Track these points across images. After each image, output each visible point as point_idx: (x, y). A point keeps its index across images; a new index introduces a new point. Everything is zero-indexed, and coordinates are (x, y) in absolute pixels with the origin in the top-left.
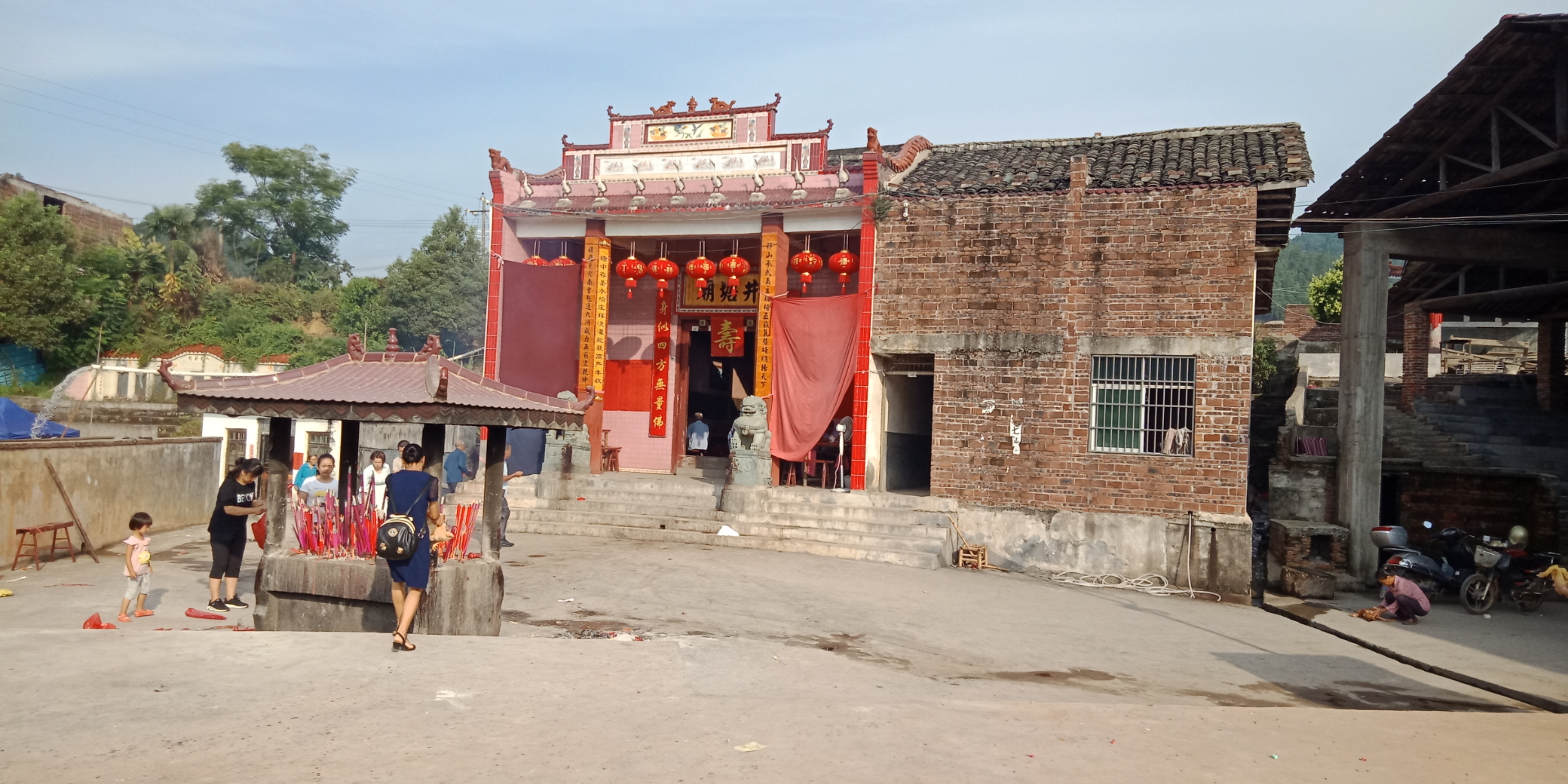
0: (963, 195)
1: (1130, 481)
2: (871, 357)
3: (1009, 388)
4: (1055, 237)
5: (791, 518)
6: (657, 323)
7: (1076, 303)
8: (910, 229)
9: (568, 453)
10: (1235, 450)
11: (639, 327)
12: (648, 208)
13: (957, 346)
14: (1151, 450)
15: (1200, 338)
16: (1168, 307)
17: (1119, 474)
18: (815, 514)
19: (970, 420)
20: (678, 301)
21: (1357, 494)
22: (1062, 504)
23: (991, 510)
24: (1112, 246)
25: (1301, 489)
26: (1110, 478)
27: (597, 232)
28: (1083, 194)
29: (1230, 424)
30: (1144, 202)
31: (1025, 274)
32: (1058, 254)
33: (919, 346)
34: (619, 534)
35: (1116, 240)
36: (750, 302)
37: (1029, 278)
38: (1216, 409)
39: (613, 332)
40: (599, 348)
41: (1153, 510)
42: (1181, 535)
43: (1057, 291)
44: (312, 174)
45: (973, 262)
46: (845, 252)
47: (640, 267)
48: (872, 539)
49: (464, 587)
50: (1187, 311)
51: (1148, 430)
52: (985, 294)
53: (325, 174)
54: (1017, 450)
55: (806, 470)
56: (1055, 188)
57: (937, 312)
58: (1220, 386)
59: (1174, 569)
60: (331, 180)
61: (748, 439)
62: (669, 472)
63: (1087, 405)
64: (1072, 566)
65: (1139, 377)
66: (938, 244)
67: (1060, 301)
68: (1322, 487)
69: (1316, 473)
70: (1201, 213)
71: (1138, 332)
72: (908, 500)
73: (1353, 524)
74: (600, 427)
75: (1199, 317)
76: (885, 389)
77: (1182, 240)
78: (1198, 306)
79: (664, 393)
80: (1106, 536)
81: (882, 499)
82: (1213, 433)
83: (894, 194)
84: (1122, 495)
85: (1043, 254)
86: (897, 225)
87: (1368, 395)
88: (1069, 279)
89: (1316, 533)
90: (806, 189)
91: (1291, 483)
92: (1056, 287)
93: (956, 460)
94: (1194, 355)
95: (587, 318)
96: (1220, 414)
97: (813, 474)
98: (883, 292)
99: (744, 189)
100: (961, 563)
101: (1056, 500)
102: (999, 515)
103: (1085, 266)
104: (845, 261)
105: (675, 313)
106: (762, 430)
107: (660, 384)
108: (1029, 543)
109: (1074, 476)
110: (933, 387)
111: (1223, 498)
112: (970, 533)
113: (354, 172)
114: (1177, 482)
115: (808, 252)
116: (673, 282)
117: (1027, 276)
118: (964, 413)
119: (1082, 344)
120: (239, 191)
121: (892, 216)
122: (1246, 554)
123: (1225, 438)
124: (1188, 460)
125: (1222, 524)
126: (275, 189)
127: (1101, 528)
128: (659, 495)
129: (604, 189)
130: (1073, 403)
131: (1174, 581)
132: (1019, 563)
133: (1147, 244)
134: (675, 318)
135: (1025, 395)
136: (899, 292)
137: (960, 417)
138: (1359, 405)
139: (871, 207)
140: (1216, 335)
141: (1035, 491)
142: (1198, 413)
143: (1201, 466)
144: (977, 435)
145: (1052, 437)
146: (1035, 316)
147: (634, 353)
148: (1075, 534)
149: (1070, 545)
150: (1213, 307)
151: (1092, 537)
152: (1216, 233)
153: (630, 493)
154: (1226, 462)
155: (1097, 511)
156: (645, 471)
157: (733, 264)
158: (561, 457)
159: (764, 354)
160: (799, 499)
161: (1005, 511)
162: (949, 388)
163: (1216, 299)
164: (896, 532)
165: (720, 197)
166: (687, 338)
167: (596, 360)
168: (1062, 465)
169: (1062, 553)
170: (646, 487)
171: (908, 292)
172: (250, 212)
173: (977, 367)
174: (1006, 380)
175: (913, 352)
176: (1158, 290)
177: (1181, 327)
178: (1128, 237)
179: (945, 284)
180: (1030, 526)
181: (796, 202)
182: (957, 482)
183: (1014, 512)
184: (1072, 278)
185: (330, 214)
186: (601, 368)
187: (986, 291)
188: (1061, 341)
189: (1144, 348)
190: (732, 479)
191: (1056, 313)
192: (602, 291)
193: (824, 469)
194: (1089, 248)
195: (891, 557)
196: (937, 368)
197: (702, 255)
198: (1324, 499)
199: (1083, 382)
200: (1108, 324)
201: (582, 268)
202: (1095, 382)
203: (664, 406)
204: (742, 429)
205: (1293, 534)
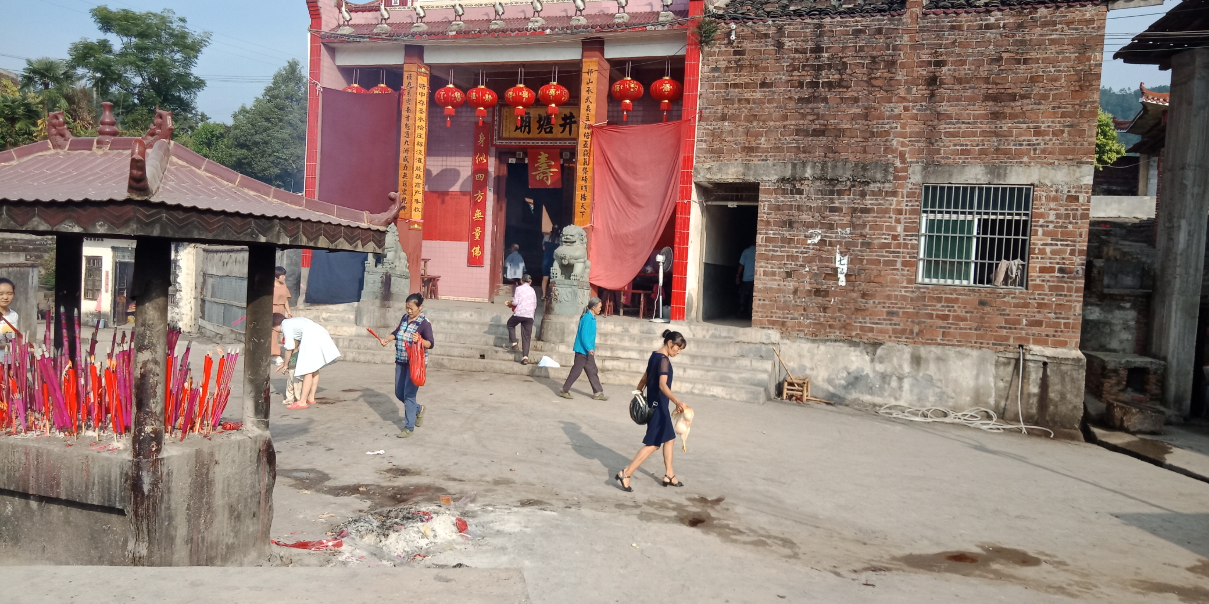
0: (792, 17)
1: (959, 313)
2: (693, 186)
3: (835, 218)
4: (888, 61)
5: (612, 348)
6: (475, 155)
7: (908, 130)
8: (736, 53)
9: (387, 281)
10: (1071, 283)
11: (458, 158)
12: (467, 33)
13: (783, 175)
14: (982, 282)
15: (1039, 166)
16: (1006, 133)
17: (948, 307)
18: (635, 345)
19: (795, 250)
20: (496, 133)
21: (1175, 327)
22: (887, 336)
23: (814, 341)
24: (949, 70)
25: (1113, 321)
26: (938, 310)
27: (416, 60)
28: (920, 15)
29: (1067, 255)
30: (984, 23)
31: (856, 100)
32: (891, 79)
33: (744, 175)
34: (438, 364)
35: (954, 63)
36: (566, 134)
37: (860, 104)
38: (1052, 240)
39: (432, 163)
40: (418, 177)
41: (981, 343)
42: (1010, 368)
43: (889, 118)
44: (171, 35)
45: (802, 87)
46: (667, 78)
47: (458, 95)
48: (696, 371)
49: (211, 475)
50: (1026, 138)
51: (979, 261)
52: (813, 120)
53: (183, 36)
54: (842, 281)
55: (623, 299)
56: (889, 9)
57: (763, 139)
58: (1058, 216)
59: (1003, 404)
60: (189, 41)
61: (567, 269)
62: (486, 300)
63: (916, 236)
64: (896, 399)
65: (971, 207)
66: (766, 69)
67: (891, 128)
68: (1133, 319)
69: (1128, 305)
70: (1046, 35)
71: (973, 161)
72: (729, 331)
73: (1170, 357)
74: (418, 257)
75: (1038, 144)
76: (705, 220)
77: (1024, 63)
78: (1038, 133)
79: (482, 223)
80: (932, 369)
81: (703, 330)
82: (1048, 265)
83: (720, 17)
84: (950, 328)
85: (875, 78)
86: (723, 48)
87: (1192, 228)
88: (902, 105)
89: (1133, 366)
90: (628, 14)
91: (1103, 315)
92: (888, 113)
93: (780, 291)
94: (1032, 185)
95: (406, 147)
96: (1057, 245)
97: (629, 304)
98: (707, 119)
99: (564, 14)
100: (785, 395)
101: (881, 331)
102: (822, 347)
103: (920, 91)
104: (667, 87)
105: (493, 145)
106: (582, 260)
107: (478, 214)
108: (853, 375)
109: (900, 308)
110: (757, 217)
111: (1056, 331)
112: (791, 365)
113: (209, 35)
114: (1008, 315)
115: (629, 78)
116: (491, 109)
117: (858, 102)
118: (789, 243)
119: (914, 173)
120: (107, 49)
121: (718, 39)
122: (1079, 389)
123: (1061, 270)
124: (1021, 293)
125: (1054, 358)
126: (140, 49)
127: (927, 361)
128: (478, 324)
129: (422, 14)
130: (903, 234)
131: (1002, 415)
132: (842, 396)
133: (986, 67)
134: (493, 150)
135: (853, 225)
136: (724, 118)
137: (785, 247)
138: (1182, 238)
139: (696, 30)
140: (1056, 163)
141: (860, 322)
142: (1034, 244)
143: (1035, 299)
144: (801, 266)
145: (879, 268)
146: (865, 144)
147: (453, 185)
148: (901, 366)
149: (894, 378)
150: (1054, 134)
151: (918, 370)
152: (1061, 56)
153: (449, 322)
154: (1061, 295)
155: (924, 344)
156: (464, 299)
157: (552, 92)
158: (380, 285)
159: (583, 183)
160: (619, 329)
161: (828, 343)
162: (773, 218)
163: (1058, 125)
164: (719, 364)
165: (541, 22)
166: (504, 170)
167: (415, 189)
168: (889, 297)
169: (886, 386)
170: (465, 315)
171: (733, 119)
172: (118, 68)
173: (803, 196)
174: (833, 210)
175: (738, 181)
176: (995, 116)
177: (1019, 154)
178: (965, 61)
179: (772, 111)
180: (854, 359)
181: (619, 25)
182: (780, 313)
183: (837, 344)
184: (905, 104)
185: (188, 71)
186: (420, 197)
187: (815, 117)
188: (891, 170)
189: (979, 177)
190: (552, 309)
191: (887, 141)
192: (421, 118)
193: (642, 299)
194: (924, 72)
195: (718, 391)
196: (762, 197)
197: (521, 83)
198: (1135, 331)
199: (914, 212)
200: (942, 152)
201: (400, 95)
202: (925, 212)
203: (482, 236)
204: (562, 258)
205: (1111, 366)
